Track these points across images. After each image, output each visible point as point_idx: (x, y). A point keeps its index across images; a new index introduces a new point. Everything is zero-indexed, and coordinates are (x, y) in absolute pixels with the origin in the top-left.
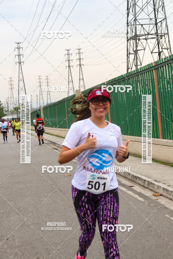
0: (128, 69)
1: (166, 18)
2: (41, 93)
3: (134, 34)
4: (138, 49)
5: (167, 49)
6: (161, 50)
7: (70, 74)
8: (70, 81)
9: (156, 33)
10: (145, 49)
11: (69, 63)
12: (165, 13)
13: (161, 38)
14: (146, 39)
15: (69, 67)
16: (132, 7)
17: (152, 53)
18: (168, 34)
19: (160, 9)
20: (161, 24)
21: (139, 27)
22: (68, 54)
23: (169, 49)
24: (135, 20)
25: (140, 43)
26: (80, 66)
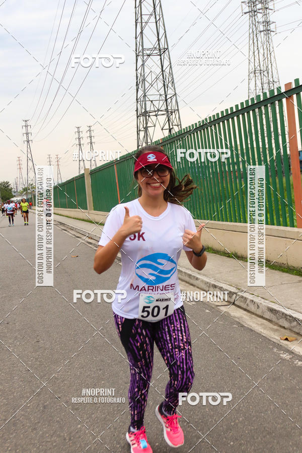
0: (138, 147)
1: (175, 94)
3: (143, 111)
4: (148, 126)
5: (178, 126)
6: (171, 127)
9: (166, 110)
10: (155, 126)
11: (80, 141)
12: (175, 89)
13: (172, 115)
14: (156, 115)
15: (80, 145)
16: (141, 82)
17: (162, 130)
18: (178, 110)
19: (170, 85)
20: (171, 100)
21: (148, 103)
22: (79, 132)
23: (179, 125)
24: (145, 96)
25: (150, 119)
26: (91, 143)
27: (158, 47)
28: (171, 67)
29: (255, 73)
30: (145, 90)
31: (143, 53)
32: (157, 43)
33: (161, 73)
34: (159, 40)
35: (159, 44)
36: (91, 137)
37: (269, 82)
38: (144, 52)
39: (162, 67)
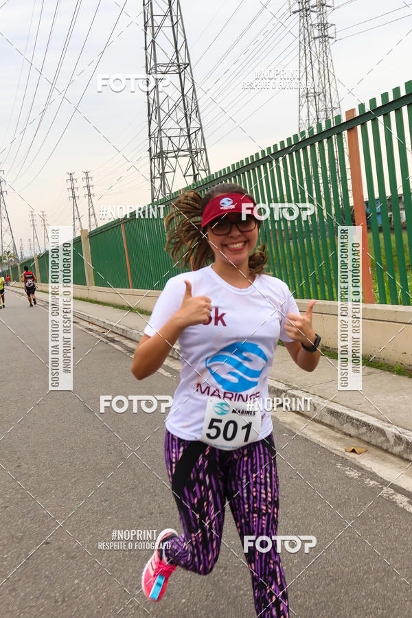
0: (153, 200)
1: (201, 128)
2: (35, 237)
3: (158, 151)
4: (165, 171)
5: (205, 171)
6: (196, 172)
7: (75, 208)
8: (76, 218)
9: (188, 149)
10: (174, 171)
11: (73, 192)
12: (200, 120)
13: (197, 156)
14: (176, 157)
15: (74, 198)
16: (155, 111)
17: (184, 176)
18: (205, 149)
19: (194, 116)
20: (196, 135)
21: (165, 140)
22: (72, 180)
23: (207, 170)
24: (160, 130)
25: (167, 162)
26: (89, 195)
27: (176, 61)
28: (194, 90)
29: (307, 97)
30: (160, 122)
31: (156, 69)
32: (175, 56)
33: (181, 98)
34: (177, 52)
35: (177, 57)
36: (88, 187)
37: (326, 108)
38: (158, 69)
39: (183, 89)
